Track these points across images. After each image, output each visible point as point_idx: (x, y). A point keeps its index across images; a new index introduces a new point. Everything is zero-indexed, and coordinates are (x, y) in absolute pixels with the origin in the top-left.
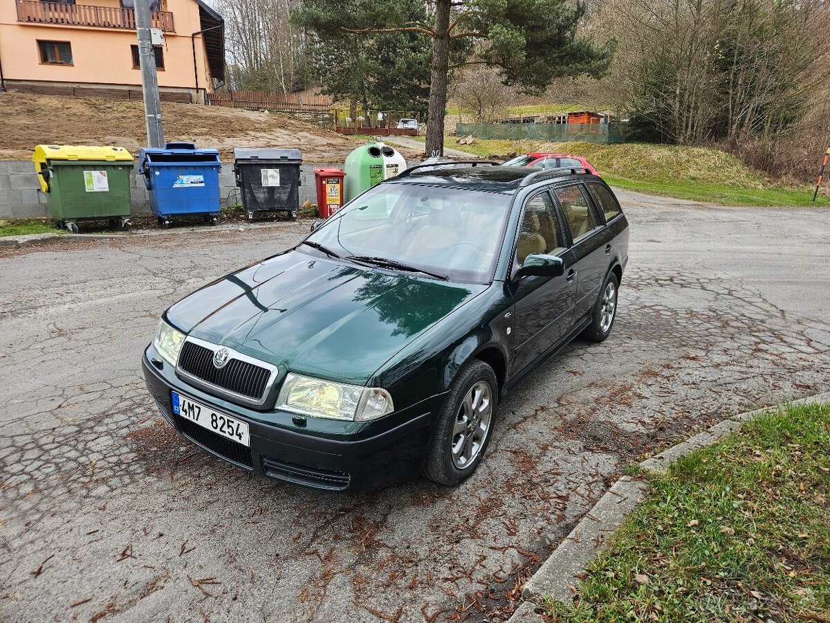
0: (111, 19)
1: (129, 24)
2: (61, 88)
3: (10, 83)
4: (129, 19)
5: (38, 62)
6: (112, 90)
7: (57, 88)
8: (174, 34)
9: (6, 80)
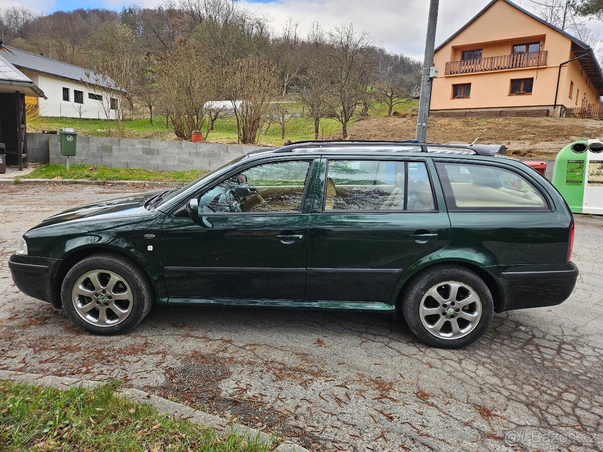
0: (501, 64)
1: (513, 65)
2: (458, 113)
3: (433, 112)
4: (513, 62)
5: (450, 98)
6: (489, 112)
7: (456, 113)
8: (545, 66)
9: (431, 110)
